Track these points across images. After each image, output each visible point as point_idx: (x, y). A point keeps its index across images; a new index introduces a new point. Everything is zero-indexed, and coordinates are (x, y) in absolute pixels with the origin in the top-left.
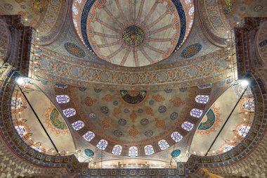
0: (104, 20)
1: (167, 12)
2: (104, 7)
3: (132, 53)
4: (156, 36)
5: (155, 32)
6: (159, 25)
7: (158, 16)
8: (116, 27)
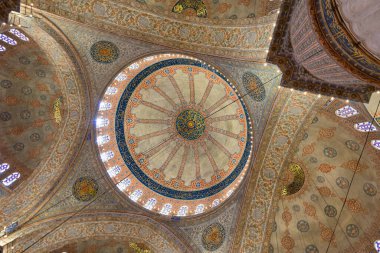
0: (221, 155)
1: (138, 139)
2: (216, 171)
3: (197, 102)
4: (160, 116)
5: (161, 122)
6: (154, 128)
7: (151, 140)
8: (209, 143)
